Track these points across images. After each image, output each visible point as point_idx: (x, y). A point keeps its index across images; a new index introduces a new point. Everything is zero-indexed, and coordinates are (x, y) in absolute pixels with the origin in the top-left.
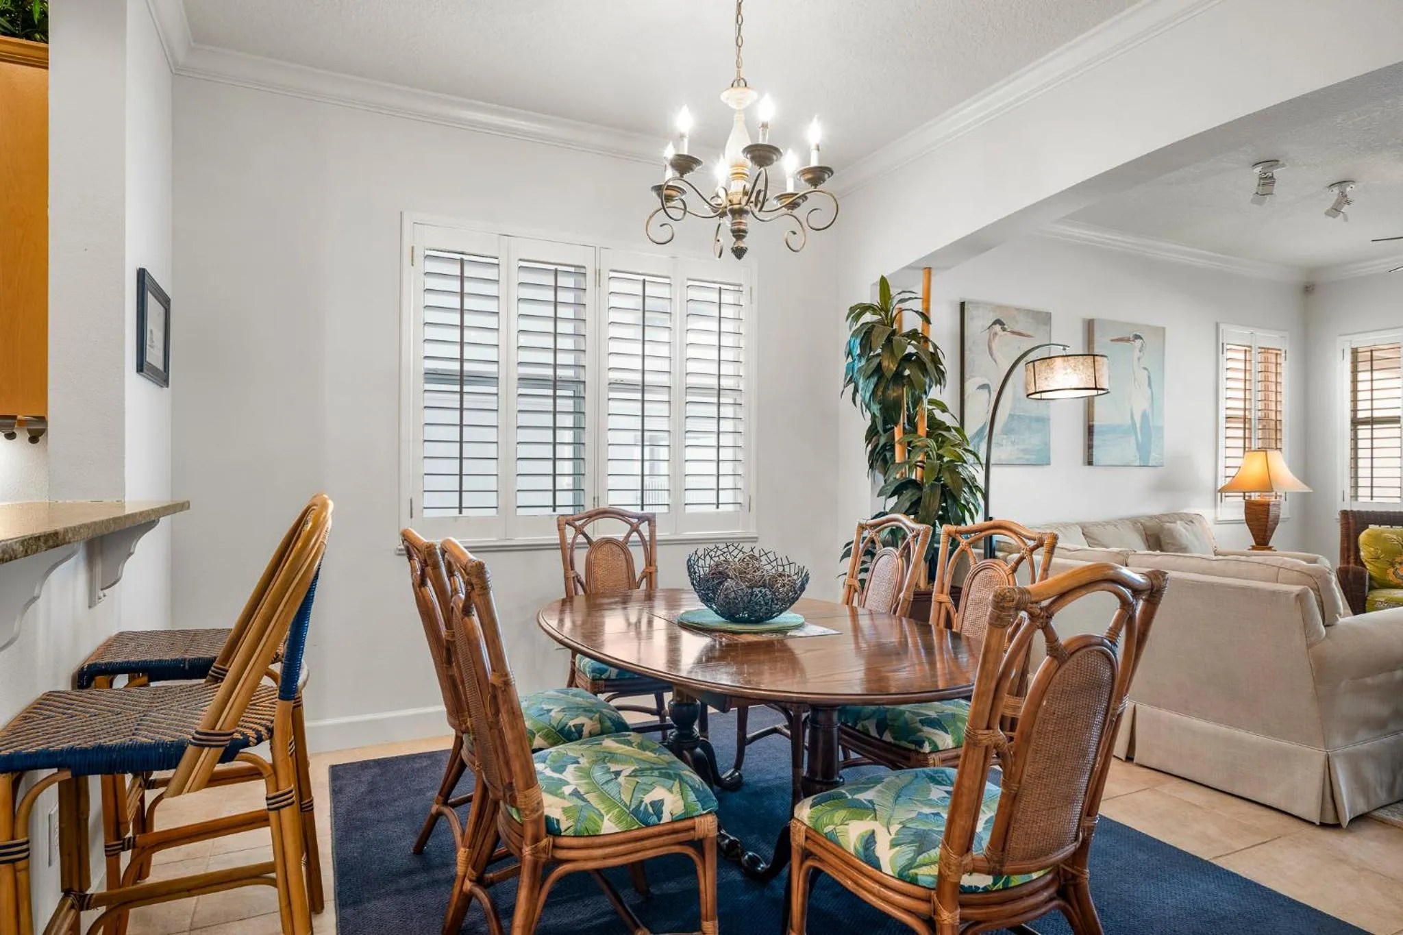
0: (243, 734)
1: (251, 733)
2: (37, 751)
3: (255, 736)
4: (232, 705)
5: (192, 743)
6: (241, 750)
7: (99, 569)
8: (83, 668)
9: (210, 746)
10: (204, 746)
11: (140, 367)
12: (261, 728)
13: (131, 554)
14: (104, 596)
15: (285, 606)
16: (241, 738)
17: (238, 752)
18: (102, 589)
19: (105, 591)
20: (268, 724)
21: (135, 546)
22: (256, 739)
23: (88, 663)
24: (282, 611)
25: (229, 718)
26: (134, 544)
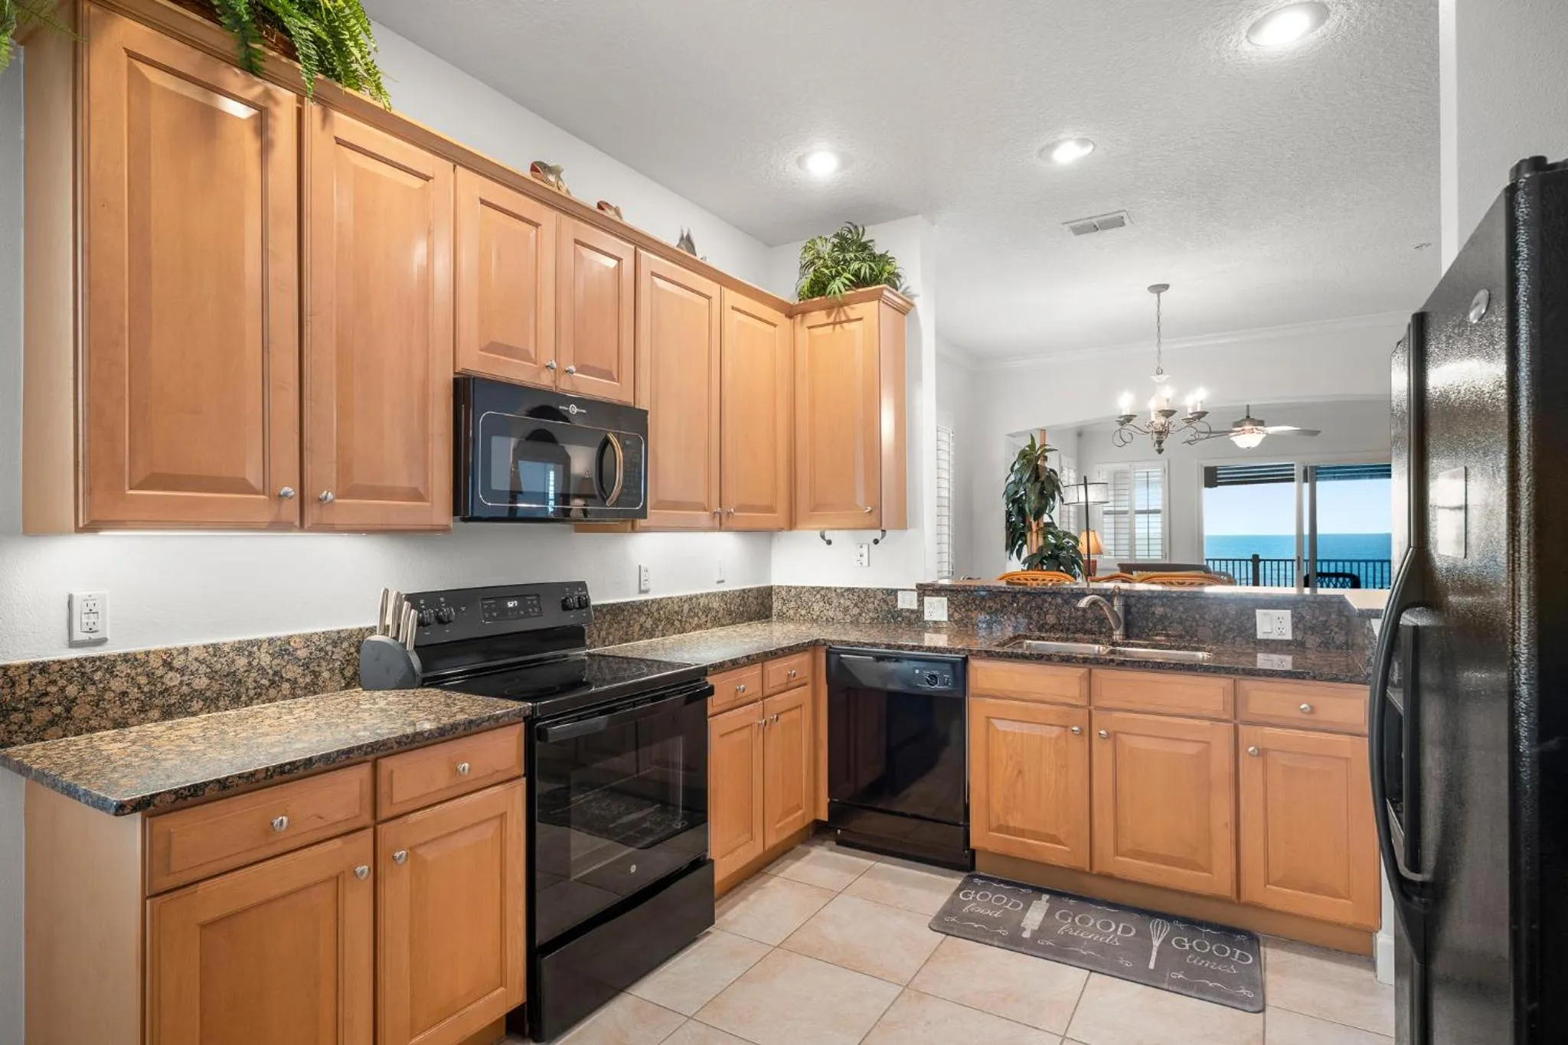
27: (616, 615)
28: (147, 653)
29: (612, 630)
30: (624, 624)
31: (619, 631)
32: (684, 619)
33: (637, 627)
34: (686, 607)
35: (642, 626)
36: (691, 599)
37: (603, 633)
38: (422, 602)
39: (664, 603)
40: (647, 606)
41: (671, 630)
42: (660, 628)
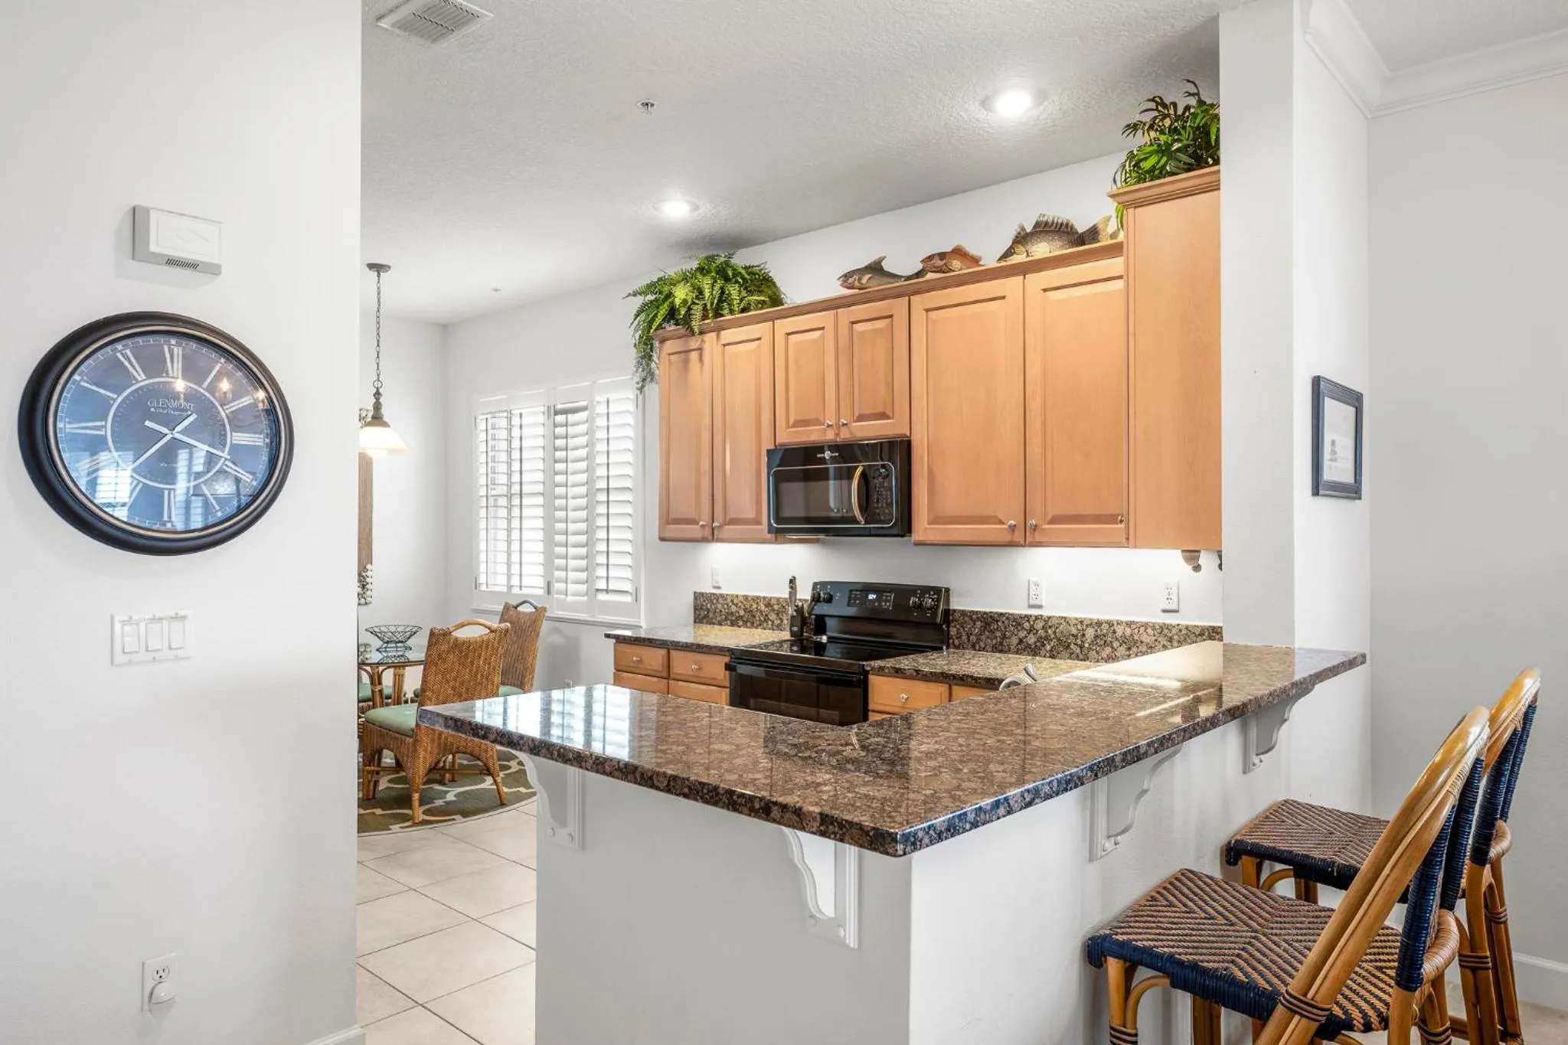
0: (1346, 1012)
1: (1356, 1014)
2: (1145, 946)
3: (1362, 1021)
4: (1326, 976)
5: (1283, 1004)
6: (1343, 1032)
7: (1253, 732)
8: (1230, 843)
9: (1302, 1016)
10: (1296, 1012)
11: (1317, 487)
12: (1371, 1013)
13: (1285, 720)
14: (1261, 761)
15: (1391, 870)
16: (1343, 1017)
17: (1339, 1033)
18: (1257, 755)
19: (1262, 757)
20: (1384, 1010)
21: (1290, 711)
22: (1364, 1025)
23: (1235, 838)
24: (1388, 875)
25: (1323, 989)
26: (1289, 707)
27: (988, 624)
28: (727, 595)
29: (983, 637)
30: (998, 634)
31: (992, 640)
32: (1087, 645)
33: (1014, 641)
34: (1090, 633)
35: (1021, 641)
36: (1099, 624)
37: (973, 638)
38: (819, 587)
39: (1054, 622)
40: (1028, 621)
41: (1065, 654)
42: (1048, 647)
